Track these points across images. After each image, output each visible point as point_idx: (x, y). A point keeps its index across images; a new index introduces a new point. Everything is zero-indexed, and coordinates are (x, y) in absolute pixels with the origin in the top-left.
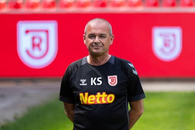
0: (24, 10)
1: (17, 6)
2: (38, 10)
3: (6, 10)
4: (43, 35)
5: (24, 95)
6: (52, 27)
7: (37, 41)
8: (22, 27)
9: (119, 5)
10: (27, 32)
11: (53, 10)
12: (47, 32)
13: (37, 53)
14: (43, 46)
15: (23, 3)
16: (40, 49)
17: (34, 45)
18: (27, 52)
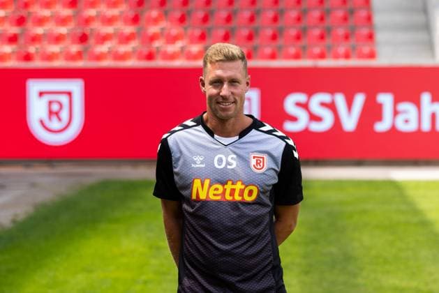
0: (37, 64)
1: (28, 57)
2: (59, 64)
3: (12, 64)
4: (64, 99)
5: (33, 185)
6: (76, 87)
7: (55, 107)
8: (34, 87)
9: (173, 57)
10: (41, 94)
11: (80, 64)
12: (69, 94)
13: (55, 125)
14: (64, 115)
15: (37, 52)
16: (60, 119)
17: (51, 113)
18: (42, 122)
